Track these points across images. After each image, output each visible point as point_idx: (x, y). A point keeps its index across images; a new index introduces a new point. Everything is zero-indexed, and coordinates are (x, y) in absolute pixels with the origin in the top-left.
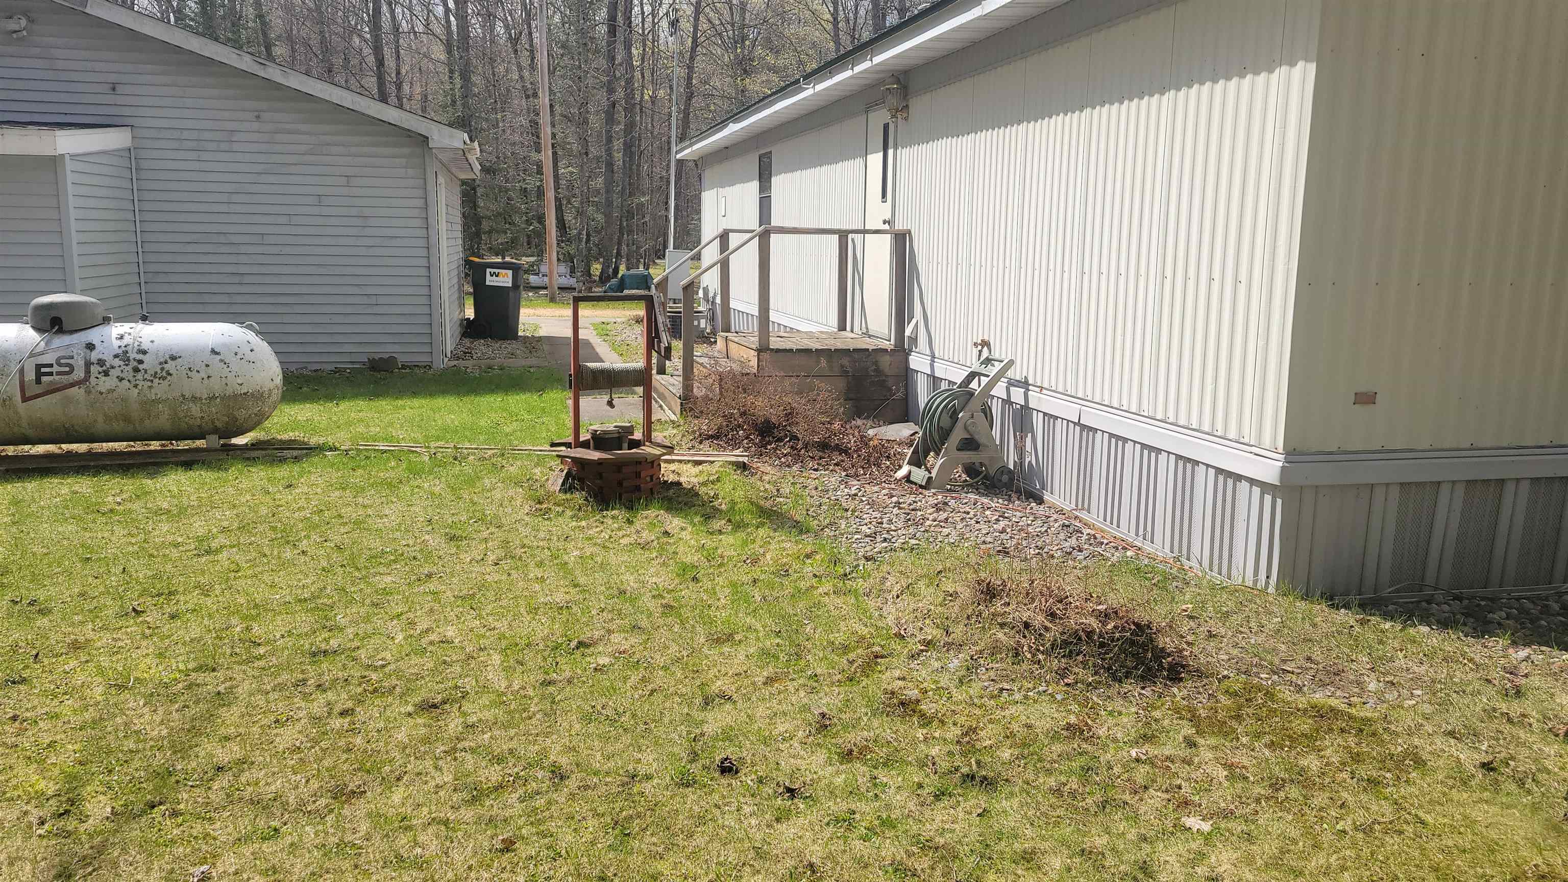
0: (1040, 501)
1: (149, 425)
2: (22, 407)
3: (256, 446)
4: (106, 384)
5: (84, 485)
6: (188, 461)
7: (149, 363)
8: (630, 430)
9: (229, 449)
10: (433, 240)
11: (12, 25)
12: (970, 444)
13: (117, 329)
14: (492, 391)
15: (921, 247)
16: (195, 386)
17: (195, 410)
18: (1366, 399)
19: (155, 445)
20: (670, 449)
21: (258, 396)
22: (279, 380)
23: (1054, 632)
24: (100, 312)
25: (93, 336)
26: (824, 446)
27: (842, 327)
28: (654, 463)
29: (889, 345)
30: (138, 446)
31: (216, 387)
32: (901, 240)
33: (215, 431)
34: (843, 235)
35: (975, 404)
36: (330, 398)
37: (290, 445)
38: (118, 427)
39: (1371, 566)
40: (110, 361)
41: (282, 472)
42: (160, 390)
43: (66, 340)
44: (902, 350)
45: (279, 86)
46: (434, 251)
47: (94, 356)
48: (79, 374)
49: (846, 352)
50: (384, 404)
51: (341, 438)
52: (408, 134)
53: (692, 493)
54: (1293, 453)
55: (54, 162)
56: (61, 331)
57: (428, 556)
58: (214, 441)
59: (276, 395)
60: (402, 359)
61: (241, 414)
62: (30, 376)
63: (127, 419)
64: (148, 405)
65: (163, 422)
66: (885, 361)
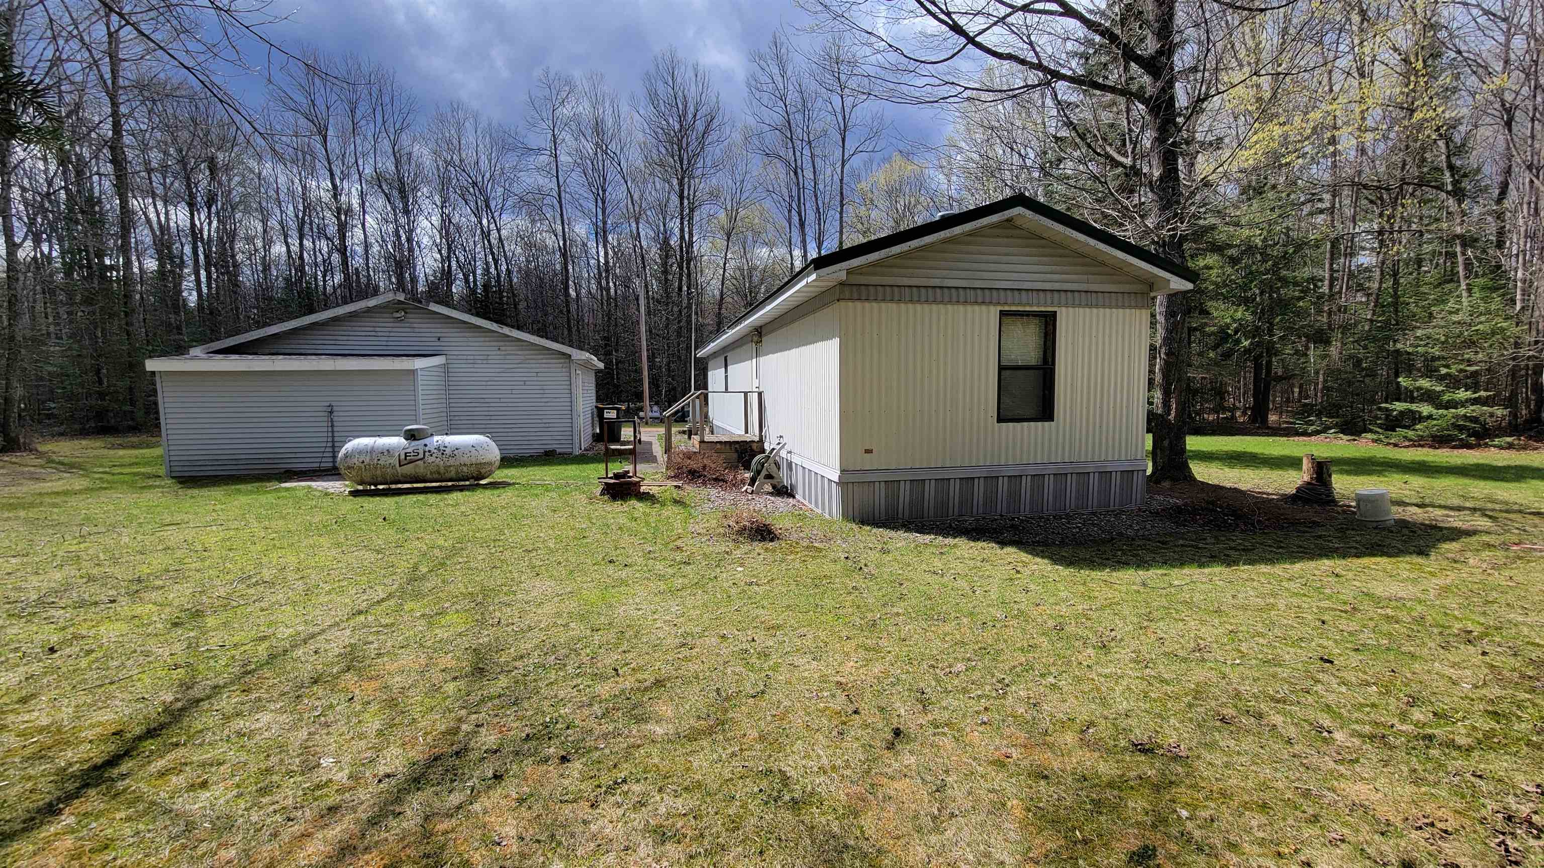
0: (794, 497)
1: (448, 476)
2: (399, 469)
3: (490, 484)
4: (432, 459)
5: (421, 497)
6: (462, 489)
7: (448, 451)
8: (628, 472)
9: (478, 485)
10: (574, 398)
11: (398, 315)
12: (769, 477)
13: (436, 438)
14: (592, 463)
15: (766, 396)
16: (465, 460)
17: (465, 469)
18: (868, 451)
19: (450, 484)
20: (643, 479)
21: (490, 464)
22: (499, 458)
23: (737, 528)
24: (430, 432)
25: (426, 441)
26: (716, 480)
27: (747, 432)
28: (637, 485)
29: (757, 439)
30: (443, 484)
31: (474, 461)
32: (760, 394)
33: (473, 478)
34: (746, 394)
35: (771, 461)
36: (523, 466)
37: (500, 483)
38: (436, 476)
39: (877, 512)
40: (433, 450)
41: (496, 492)
42: (452, 462)
43: (417, 443)
44: (761, 441)
45: (508, 336)
46: (574, 403)
47: (427, 449)
48: (421, 456)
49: (737, 442)
50: (546, 468)
51: (523, 481)
52: (564, 354)
53: (653, 496)
54: (843, 471)
55: (413, 372)
56: (415, 440)
57: (542, 516)
58: (472, 482)
59: (497, 464)
60: (558, 451)
61: (483, 471)
62: (403, 457)
63: (439, 473)
64: (447, 467)
65: (453, 474)
66: (754, 446)
